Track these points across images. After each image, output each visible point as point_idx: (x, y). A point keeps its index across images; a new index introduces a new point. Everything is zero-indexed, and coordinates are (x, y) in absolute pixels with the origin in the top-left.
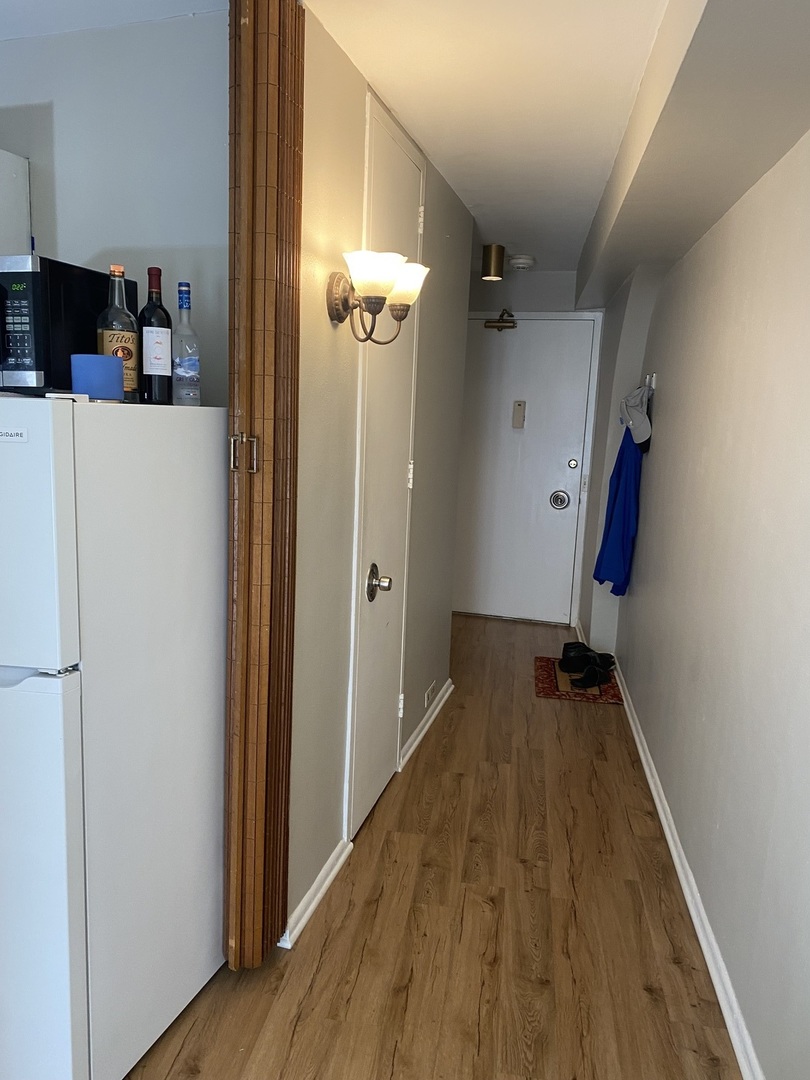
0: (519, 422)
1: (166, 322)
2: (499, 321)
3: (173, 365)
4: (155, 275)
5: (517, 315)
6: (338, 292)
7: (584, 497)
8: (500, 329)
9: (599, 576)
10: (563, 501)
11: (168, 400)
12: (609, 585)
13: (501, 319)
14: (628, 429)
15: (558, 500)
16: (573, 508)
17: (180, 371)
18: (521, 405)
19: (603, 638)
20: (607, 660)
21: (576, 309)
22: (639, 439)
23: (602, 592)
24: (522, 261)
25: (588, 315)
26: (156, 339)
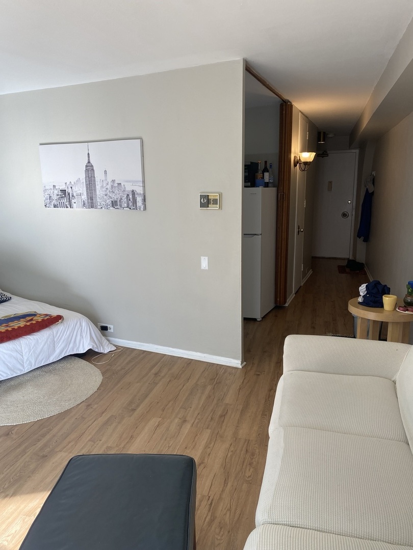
0: (330, 188)
1: (268, 171)
2: (322, 154)
3: (269, 180)
4: (266, 162)
5: (328, 152)
6: (296, 160)
7: (354, 213)
8: (323, 157)
9: (359, 236)
10: (346, 215)
11: (267, 186)
12: (362, 238)
13: (323, 154)
14: (367, 189)
15: (344, 215)
16: (350, 218)
17: (270, 181)
18: (330, 183)
19: (361, 258)
20: (362, 264)
21: (349, 149)
22: (370, 191)
23: (360, 241)
24: (331, 135)
25: (354, 151)
26: (267, 175)
